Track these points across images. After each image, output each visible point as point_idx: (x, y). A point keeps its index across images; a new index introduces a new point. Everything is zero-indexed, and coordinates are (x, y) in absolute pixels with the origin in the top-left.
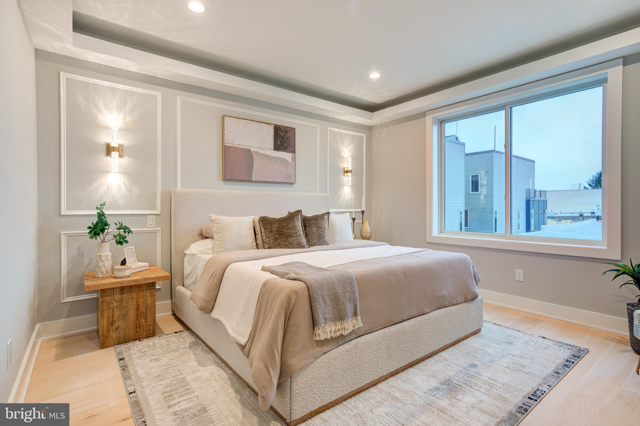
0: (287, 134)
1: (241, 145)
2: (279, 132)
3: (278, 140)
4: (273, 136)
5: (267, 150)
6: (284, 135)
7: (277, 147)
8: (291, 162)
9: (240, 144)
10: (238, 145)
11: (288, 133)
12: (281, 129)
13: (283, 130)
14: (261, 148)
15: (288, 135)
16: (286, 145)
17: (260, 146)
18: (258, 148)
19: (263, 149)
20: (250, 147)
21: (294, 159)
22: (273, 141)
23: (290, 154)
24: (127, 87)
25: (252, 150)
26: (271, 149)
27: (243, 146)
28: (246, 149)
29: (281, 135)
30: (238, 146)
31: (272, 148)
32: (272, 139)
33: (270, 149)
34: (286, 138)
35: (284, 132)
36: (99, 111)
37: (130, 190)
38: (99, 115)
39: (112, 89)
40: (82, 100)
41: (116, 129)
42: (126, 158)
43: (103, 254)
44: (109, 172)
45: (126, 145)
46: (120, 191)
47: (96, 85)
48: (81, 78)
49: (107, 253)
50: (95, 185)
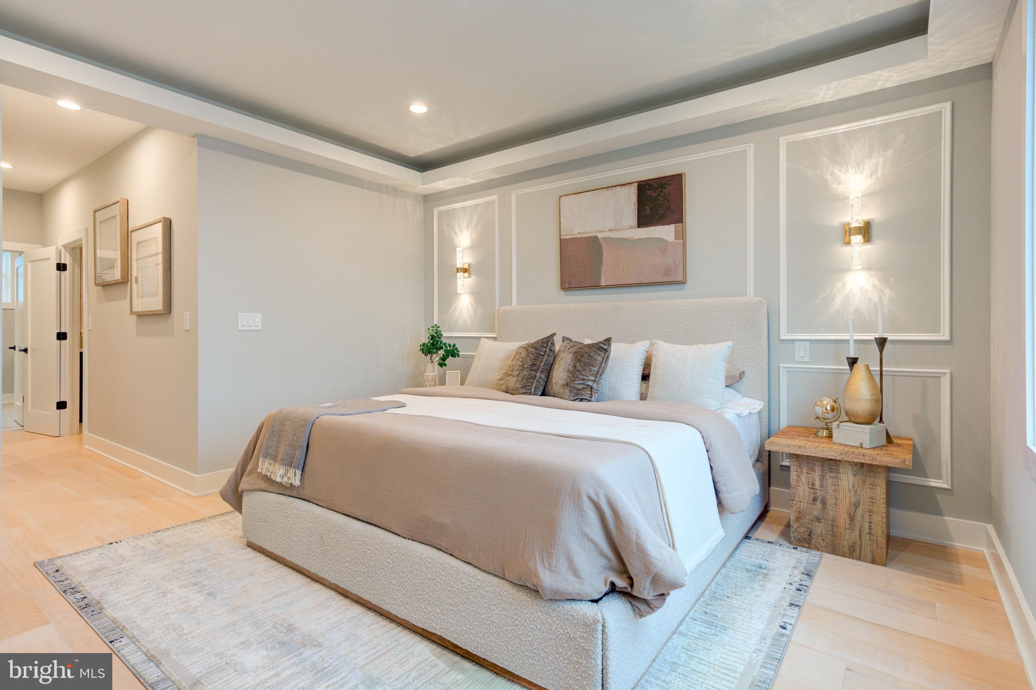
0: (664, 190)
1: (584, 233)
2: (648, 192)
3: (647, 207)
4: (636, 203)
5: (626, 229)
6: (659, 195)
7: (644, 220)
8: (675, 241)
9: (582, 231)
10: (579, 233)
11: (665, 188)
12: (650, 186)
13: (656, 186)
14: (616, 230)
15: (666, 192)
16: (662, 212)
17: (612, 227)
18: (610, 230)
19: (618, 230)
20: (596, 232)
21: (681, 235)
22: (637, 212)
23: (672, 227)
24: (472, 201)
25: (600, 236)
26: (633, 226)
27: (587, 233)
28: (591, 238)
29: (651, 196)
30: (579, 236)
31: (635, 225)
32: (634, 208)
33: (630, 227)
34: (662, 199)
35: (657, 189)
36: (455, 234)
37: (475, 311)
38: (455, 238)
39: (464, 208)
40: (446, 228)
41: (461, 249)
42: (472, 276)
43: (428, 374)
44: (460, 294)
45: (472, 263)
46: (468, 311)
47: (454, 210)
48: (445, 208)
49: (431, 374)
50: (453, 308)
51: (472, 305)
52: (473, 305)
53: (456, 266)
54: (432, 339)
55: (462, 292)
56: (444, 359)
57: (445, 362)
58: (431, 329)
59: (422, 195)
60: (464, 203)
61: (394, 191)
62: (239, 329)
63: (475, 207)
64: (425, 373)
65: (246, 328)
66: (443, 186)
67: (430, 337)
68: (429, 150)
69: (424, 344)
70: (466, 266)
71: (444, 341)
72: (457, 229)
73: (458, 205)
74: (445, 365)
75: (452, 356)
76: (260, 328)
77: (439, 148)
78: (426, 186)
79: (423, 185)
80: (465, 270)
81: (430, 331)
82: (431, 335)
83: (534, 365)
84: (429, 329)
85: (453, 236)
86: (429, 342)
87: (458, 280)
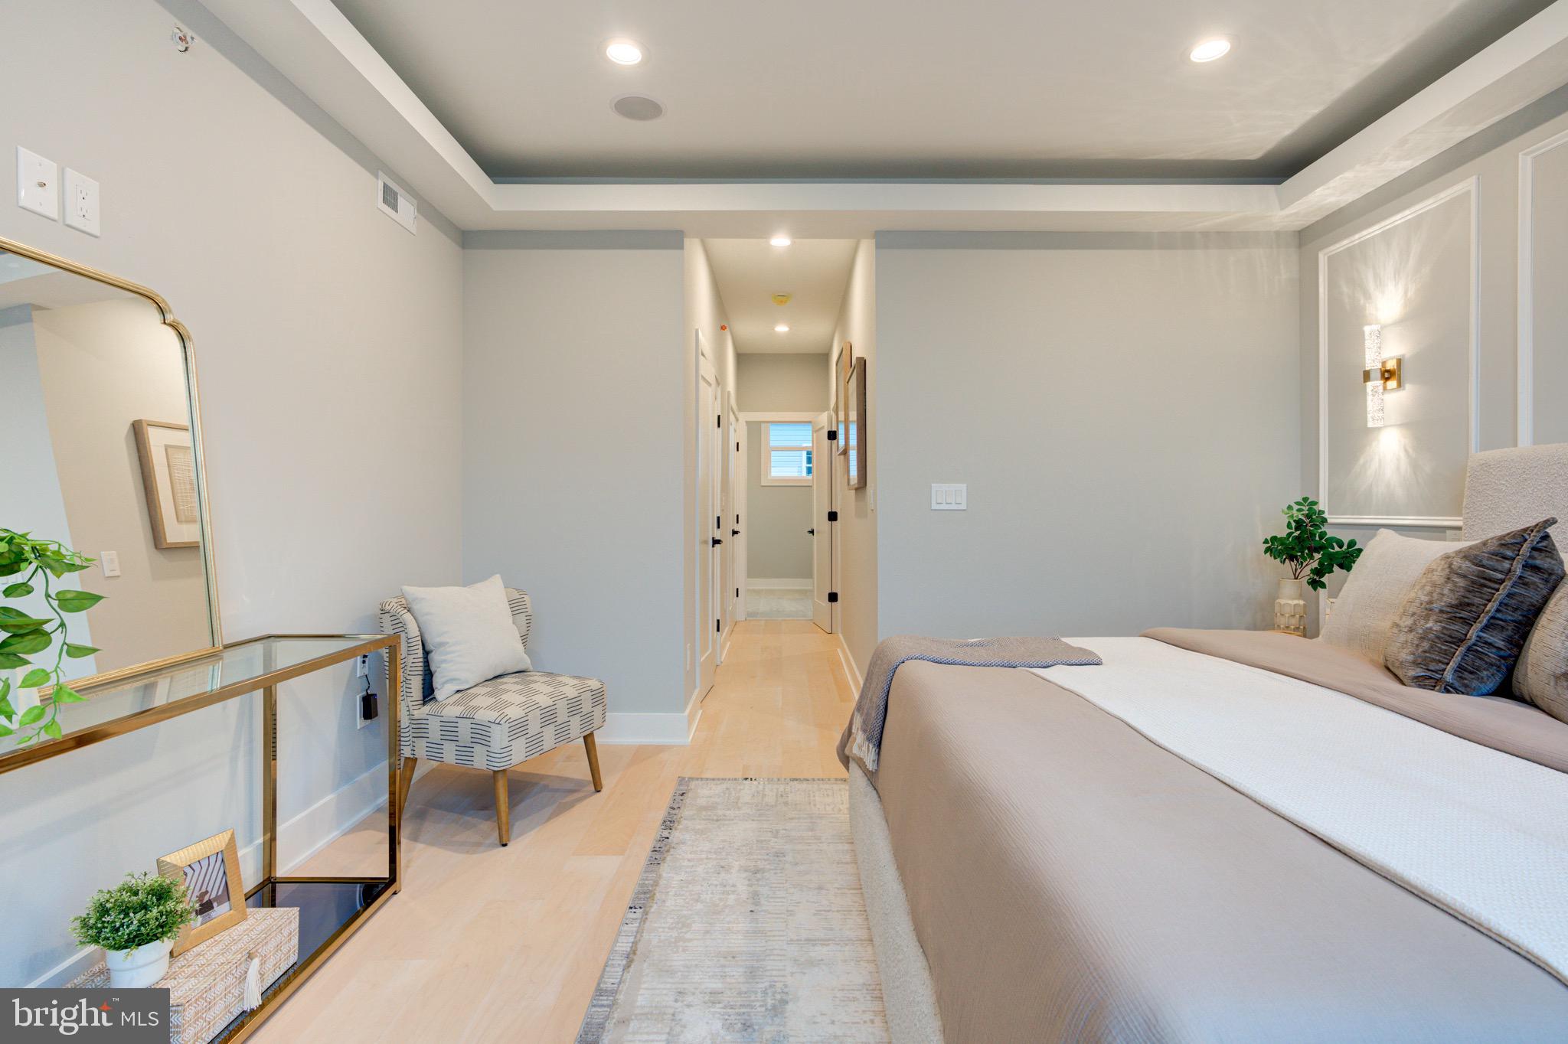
36: (1368, 296)
37: (1415, 466)
38: (1367, 305)
39: (1386, 235)
40: (1345, 289)
41: (1375, 327)
42: (1408, 386)
43: (1282, 601)
44: (1379, 429)
45: (1407, 356)
46: (1398, 468)
47: (1363, 245)
48: (1345, 244)
49: (1290, 602)
50: (1361, 461)
51: (1406, 451)
52: (1410, 451)
53: (1365, 367)
54: (1297, 529)
55: (1379, 424)
56: (1319, 572)
57: (1321, 579)
58: (1296, 507)
59: (1294, 232)
60: (1383, 224)
61: (1223, 238)
62: (933, 508)
63: (1415, 224)
64: (1278, 598)
65: (943, 507)
66: (1332, 199)
67: (1294, 524)
68: (1287, 132)
69: (1274, 539)
70: (1391, 365)
71: (1331, 533)
72: (1371, 285)
73: (1375, 230)
74: (1323, 586)
75: (1341, 566)
76: (963, 506)
77: (1308, 117)
78: (1292, 210)
79: (1282, 209)
80: (1387, 375)
81: (1295, 511)
82: (1295, 521)
83: (1462, 605)
84: (1290, 507)
85: (1362, 302)
86: (1290, 534)
87: (1369, 398)
